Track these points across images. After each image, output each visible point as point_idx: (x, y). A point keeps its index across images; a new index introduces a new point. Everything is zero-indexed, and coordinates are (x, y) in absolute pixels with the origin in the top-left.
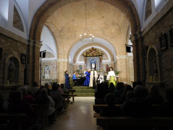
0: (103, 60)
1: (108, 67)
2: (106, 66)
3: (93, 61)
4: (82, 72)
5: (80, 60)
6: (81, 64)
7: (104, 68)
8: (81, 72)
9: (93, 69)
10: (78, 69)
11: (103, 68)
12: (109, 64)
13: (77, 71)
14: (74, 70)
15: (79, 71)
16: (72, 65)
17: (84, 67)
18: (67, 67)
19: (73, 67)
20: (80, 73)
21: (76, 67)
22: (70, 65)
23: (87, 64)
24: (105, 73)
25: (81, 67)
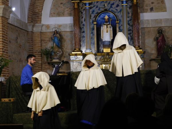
0: (144, 11)
1: (163, 40)
2: (154, 35)
3: (107, 17)
4: (65, 60)
5: (56, 13)
6: (60, 26)
7: (146, 41)
8: (60, 58)
9: (105, 46)
10: (49, 45)
11: (144, 43)
12: (166, 28)
13: (44, 54)
14: (32, 49)
15: (53, 53)
16: (24, 31)
17: (69, 37)
18: (3, 39)
19: (29, 39)
20: (54, 61)
21: (41, 39)
22: (17, 31)
23: (82, 26)
24: (152, 62)
25: (57, 37)
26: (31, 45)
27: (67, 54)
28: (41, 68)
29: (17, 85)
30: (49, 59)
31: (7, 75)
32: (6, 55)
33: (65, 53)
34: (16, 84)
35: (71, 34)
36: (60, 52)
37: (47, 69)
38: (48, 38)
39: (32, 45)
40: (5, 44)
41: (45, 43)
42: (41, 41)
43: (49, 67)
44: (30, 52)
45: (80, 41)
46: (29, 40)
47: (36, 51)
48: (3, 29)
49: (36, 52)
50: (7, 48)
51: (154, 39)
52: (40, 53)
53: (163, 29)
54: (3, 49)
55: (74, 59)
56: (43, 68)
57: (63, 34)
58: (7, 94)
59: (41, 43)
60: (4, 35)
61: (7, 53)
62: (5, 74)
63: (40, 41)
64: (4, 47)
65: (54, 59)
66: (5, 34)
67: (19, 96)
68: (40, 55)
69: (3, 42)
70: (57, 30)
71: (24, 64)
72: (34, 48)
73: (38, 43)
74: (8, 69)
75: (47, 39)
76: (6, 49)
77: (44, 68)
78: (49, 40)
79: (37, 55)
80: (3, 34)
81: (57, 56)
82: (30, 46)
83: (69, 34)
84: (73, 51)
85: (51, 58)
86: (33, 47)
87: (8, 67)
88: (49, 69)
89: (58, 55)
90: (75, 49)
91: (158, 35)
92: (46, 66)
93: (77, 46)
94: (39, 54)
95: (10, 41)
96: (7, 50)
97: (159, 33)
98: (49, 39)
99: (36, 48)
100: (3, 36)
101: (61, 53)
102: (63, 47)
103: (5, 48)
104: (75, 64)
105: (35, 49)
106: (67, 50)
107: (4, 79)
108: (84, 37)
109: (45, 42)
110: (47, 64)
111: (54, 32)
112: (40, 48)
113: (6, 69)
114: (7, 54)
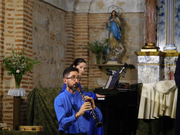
6: (121, 3)
13: (94, 52)
14: (73, 41)
15: (108, 51)
16: (60, 11)
17: (137, 23)
18: (24, 24)
19: (69, 24)
20: (110, 63)
21: (88, 26)
22: (48, 10)
23: (159, 5)
25: (117, 23)
26: (71, 35)
27: (133, 53)
28: (88, 75)
29: (47, 104)
30: (101, 61)
31: (30, 85)
32: (29, 51)
33: (128, 50)
34: (45, 102)
35: (140, 18)
36: (121, 48)
37: (97, 77)
38: (100, 24)
39: (74, 35)
40: (28, 32)
41: (94, 32)
42: (89, 29)
43: (101, 74)
44: (70, 48)
45: (156, 31)
46: (68, 27)
47: (80, 45)
48: (24, 7)
49: (79, 48)
50: (31, 39)
52: (86, 50)
54: (24, 41)
55: (144, 61)
56: (90, 76)
57: (126, 17)
58: (28, 117)
59: (88, 32)
60: (26, 18)
61: (31, 48)
62: (26, 83)
63: (86, 28)
64: (27, 38)
65: (110, 60)
66: (27, 16)
67: (49, 123)
68: (87, 54)
69: (24, 29)
70: (117, 11)
71: (58, 68)
72: (75, 41)
73: (84, 32)
74: (31, 76)
75: (99, 26)
76: (30, 41)
77: (92, 76)
78: (101, 27)
79: (82, 52)
80: (24, 15)
81: (114, 55)
82: (69, 37)
83: (136, 17)
84: (144, 48)
85: (104, 58)
86: (74, 38)
87: (32, 73)
88: (101, 77)
89: (117, 53)
90: (146, 45)
92: (95, 71)
93: (150, 39)
94: (84, 52)
95: (36, 28)
96: (32, 44)
98: (103, 26)
99: (79, 41)
100: (25, 20)
101: (121, 51)
102: (125, 41)
103: (28, 40)
104: (145, 69)
105: (77, 42)
106: (133, 46)
107: (25, 92)
108: (162, 23)
109: (95, 30)
110: (97, 69)
111: (112, 14)
112: (86, 40)
113: (28, 75)
114: (31, 50)
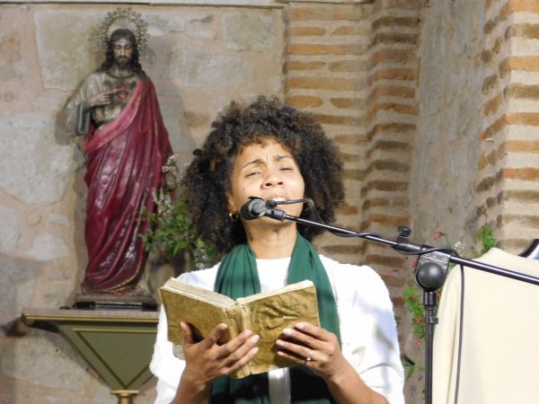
2: (61, 76)
12: (179, 19)
24: (22, 344)
51: (60, 118)
53: (153, 32)
91: (97, 87)
97: (109, 62)
